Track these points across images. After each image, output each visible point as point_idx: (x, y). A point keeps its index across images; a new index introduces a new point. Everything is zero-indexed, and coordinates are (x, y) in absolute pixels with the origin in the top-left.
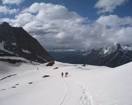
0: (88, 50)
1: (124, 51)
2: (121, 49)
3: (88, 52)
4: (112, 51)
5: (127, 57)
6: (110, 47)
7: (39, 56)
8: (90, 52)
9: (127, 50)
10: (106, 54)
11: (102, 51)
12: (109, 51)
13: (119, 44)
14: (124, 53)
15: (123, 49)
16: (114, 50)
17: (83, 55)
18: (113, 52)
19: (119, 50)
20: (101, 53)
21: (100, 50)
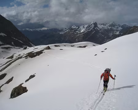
0: (65, 29)
1: (100, 30)
2: (97, 28)
3: (65, 30)
4: (88, 30)
5: (102, 35)
6: (88, 25)
7: (14, 38)
8: (68, 30)
9: (103, 28)
10: (83, 32)
11: (79, 29)
12: (86, 29)
13: (96, 22)
14: (100, 31)
15: (99, 28)
16: (90, 28)
17: (61, 33)
18: (90, 30)
19: (95, 28)
20: (78, 31)
21: (77, 29)
